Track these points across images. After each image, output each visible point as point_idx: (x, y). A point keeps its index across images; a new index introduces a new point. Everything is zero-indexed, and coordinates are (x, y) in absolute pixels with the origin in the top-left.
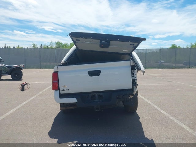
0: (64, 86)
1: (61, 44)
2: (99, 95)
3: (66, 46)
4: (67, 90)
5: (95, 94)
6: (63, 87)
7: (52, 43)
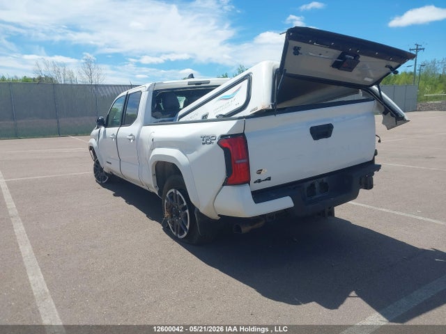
0: (261, 170)
4: (266, 180)
6: (259, 172)
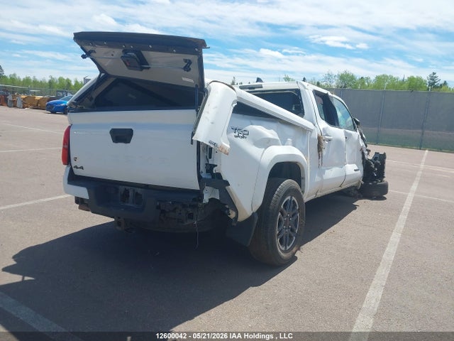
1: (352, 78)
2: (137, 194)
3: (363, 83)
4: (80, 168)
5: (129, 188)
6: (75, 159)
7: (329, 76)
